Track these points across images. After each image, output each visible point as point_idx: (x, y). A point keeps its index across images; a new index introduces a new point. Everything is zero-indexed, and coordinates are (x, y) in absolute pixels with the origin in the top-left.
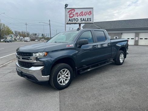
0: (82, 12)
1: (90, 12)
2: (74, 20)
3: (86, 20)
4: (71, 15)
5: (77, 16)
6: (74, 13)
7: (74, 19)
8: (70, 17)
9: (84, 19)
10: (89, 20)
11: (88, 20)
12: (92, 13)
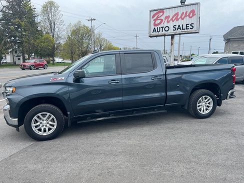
0: (177, 14)
1: (193, 11)
2: (161, 29)
3: (184, 27)
4: (158, 22)
5: (168, 22)
6: (163, 18)
7: (162, 27)
8: (155, 25)
9: (179, 26)
10: (190, 27)
11: (187, 27)
12: (196, 13)
